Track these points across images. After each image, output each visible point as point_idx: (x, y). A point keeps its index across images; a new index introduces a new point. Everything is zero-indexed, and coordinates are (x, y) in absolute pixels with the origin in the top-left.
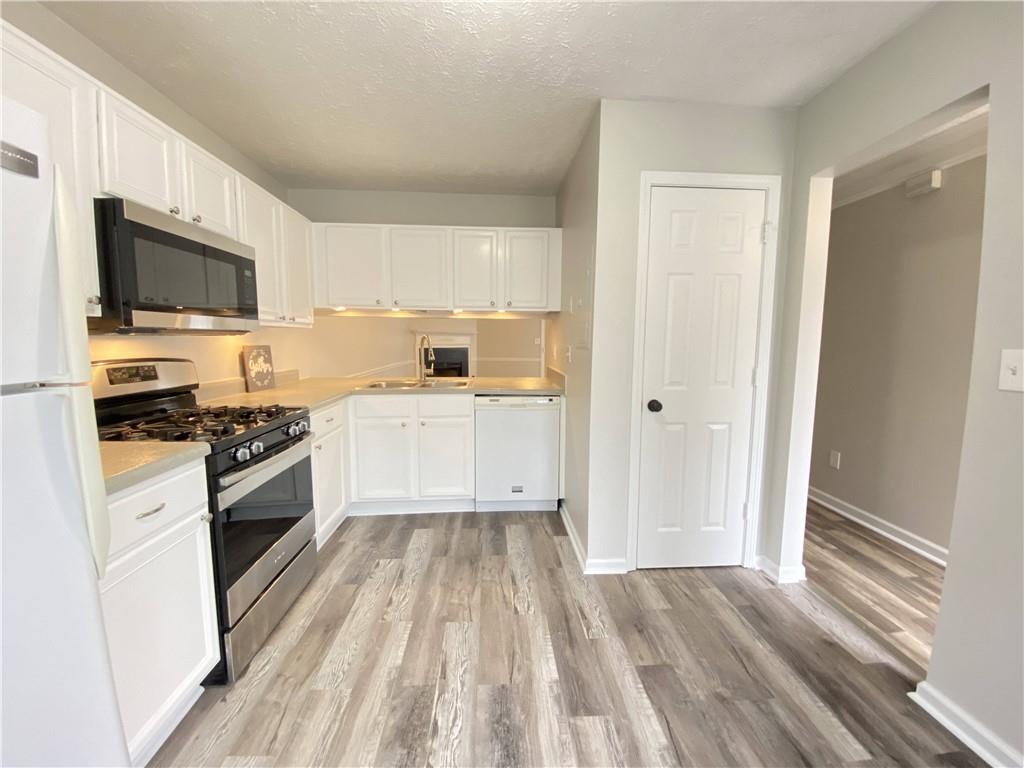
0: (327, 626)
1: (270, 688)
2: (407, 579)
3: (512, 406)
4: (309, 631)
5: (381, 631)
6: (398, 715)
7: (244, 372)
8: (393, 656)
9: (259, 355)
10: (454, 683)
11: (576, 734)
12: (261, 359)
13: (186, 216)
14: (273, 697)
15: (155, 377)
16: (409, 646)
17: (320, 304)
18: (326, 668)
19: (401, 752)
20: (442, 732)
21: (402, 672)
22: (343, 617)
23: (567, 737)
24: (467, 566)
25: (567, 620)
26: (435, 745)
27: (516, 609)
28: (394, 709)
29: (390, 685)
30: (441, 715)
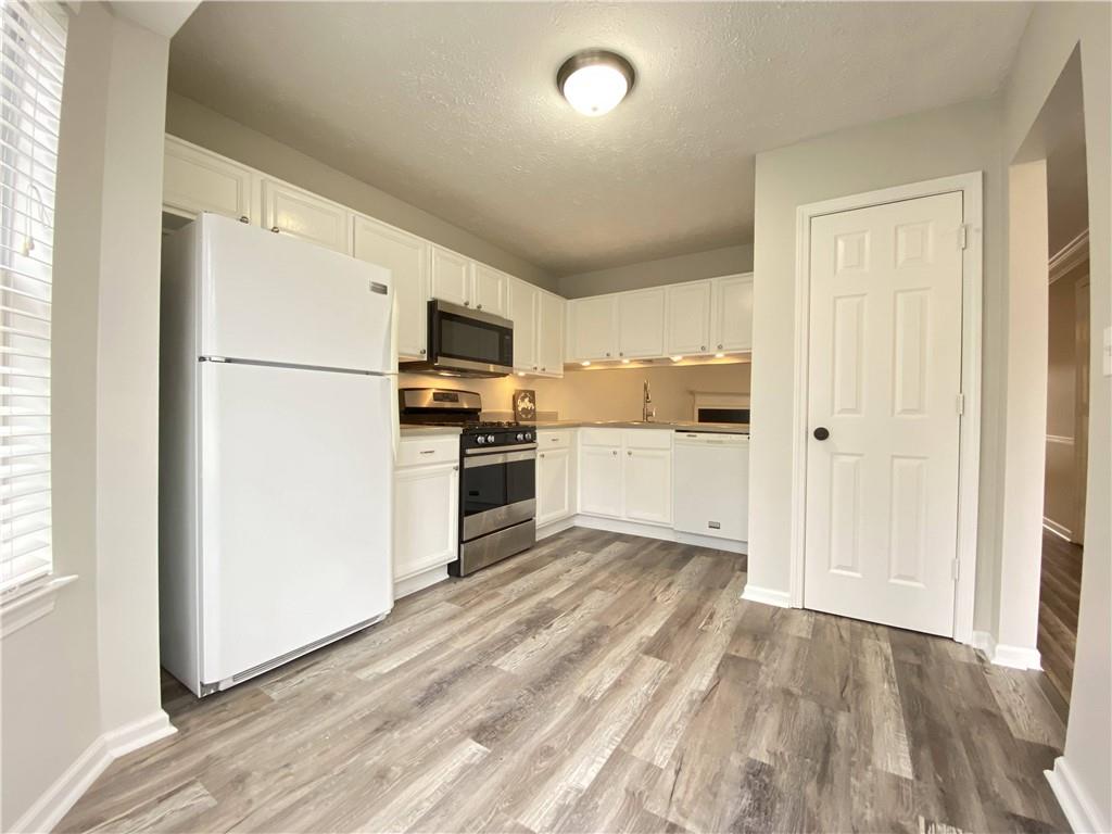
0: (523, 571)
1: (478, 585)
2: (589, 564)
3: (708, 441)
4: (513, 570)
5: (553, 581)
6: (534, 615)
7: (515, 406)
8: (551, 593)
9: (525, 396)
10: (577, 614)
11: (637, 661)
12: (527, 400)
13: (473, 306)
14: (478, 589)
15: (457, 401)
16: (563, 593)
17: (570, 360)
18: (511, 586)
19: (523, 627)
20: (552, 629)
21: (550, 600)
22: (535, 570)
23: (629, 660)
24: (638, 569)
25: (693, 615)
26: (545, 632)
27: (655, 599)
28: (533, 613)
29: (539, 603)
30: (556, 623)
